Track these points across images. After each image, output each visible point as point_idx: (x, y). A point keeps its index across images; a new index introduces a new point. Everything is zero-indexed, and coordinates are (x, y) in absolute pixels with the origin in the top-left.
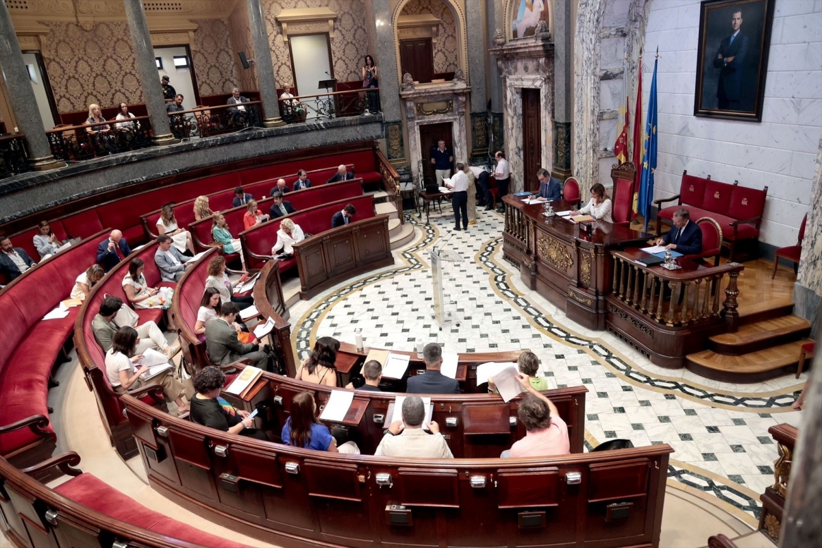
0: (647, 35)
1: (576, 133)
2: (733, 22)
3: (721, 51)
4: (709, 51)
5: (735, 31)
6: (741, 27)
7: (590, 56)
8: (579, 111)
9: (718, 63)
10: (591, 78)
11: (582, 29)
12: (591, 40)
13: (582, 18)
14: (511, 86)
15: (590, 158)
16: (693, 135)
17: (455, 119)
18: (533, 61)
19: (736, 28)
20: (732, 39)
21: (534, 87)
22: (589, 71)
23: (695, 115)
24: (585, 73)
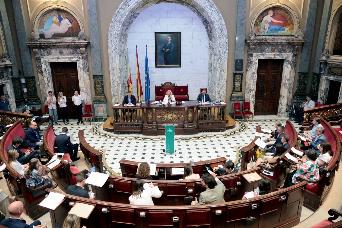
0: (128, 41)
1: (112, 78)
2: (168, 39)
3: (164, 47)
4: (159, 47)
5: (169, 42)
6: (171, 41)
7: (116, 47)
8: (112, 69)
9: (163, 51)
10: (118, 56)
11: (111, 37)
12: (117, 41)
13: (111, 32)
14: (45, 62)
15: (120, 87)
16: (155, 74)
17: (7, 82)
18: (68, 49)
19: (169, 41)
20: (168, 44)
21: (70, 61)
22: (116, 53)
23: (156, 67)
24: (114, 54)
